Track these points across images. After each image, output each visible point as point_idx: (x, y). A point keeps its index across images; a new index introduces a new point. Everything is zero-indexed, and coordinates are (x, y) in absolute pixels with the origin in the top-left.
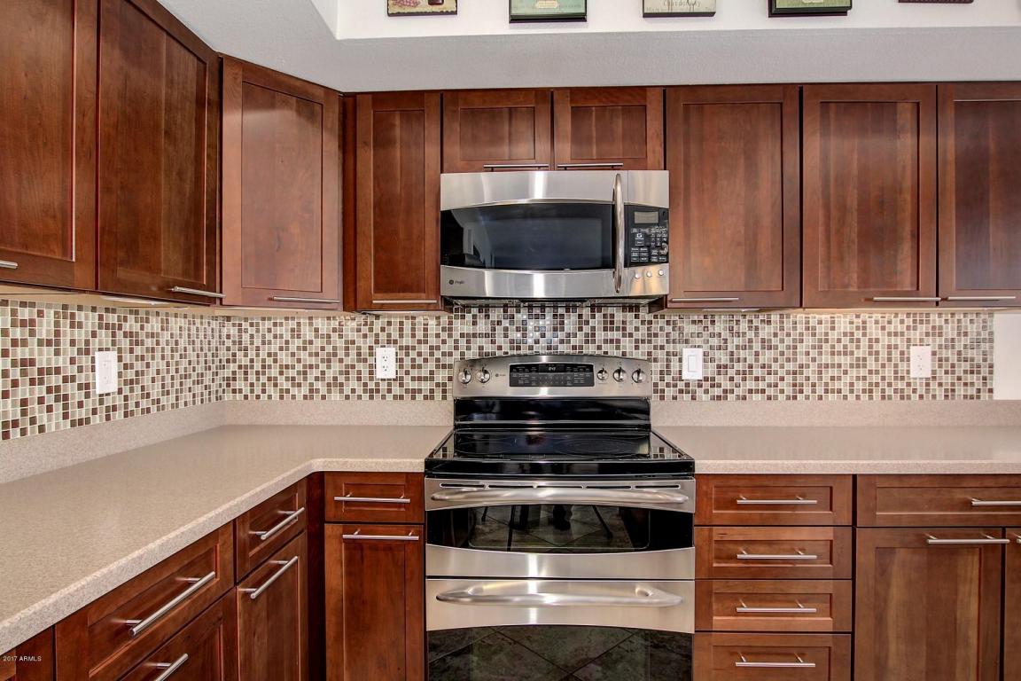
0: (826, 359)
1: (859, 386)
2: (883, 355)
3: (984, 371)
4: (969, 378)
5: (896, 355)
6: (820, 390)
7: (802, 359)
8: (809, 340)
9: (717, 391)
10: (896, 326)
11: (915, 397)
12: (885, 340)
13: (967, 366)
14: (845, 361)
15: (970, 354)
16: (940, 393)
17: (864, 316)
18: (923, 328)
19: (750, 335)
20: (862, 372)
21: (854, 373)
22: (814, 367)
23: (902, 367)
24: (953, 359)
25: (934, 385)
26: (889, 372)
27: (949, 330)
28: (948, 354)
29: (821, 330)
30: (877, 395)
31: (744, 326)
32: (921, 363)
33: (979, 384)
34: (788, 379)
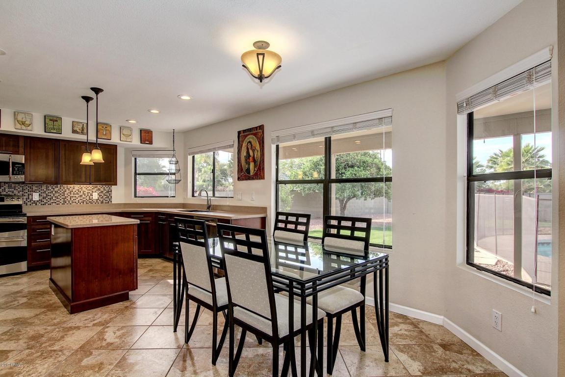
0: (72, 195)
1: (80, 201)
2: (86, 195)
3: (110, 197)
4: (107, 199)
5: (89, 194)
6: (71, 202)
7: (66, 195)
8: (67, 191)
9: (43, 203)
10: (89, 188)
11: (94, 203)
12: (87, 191)
13: (106, 197)
14: (77, 196)
15: (106, 194)
16: (100, 202)
17: (82, 186)
18: (96, 189)
19: (52, 190)
20: (81, 198)
21: (79, 198)
22: (69, 197)
23: (91, 197)
24: (103, 195)
25: (98, 201)
26: (88, 198)
27: (102, 190)
28: (101, 194)
29: (71, 189)
30: (85, 203)
31: (50, 188)
32: (95, 196)
33: (108, 200)
34: (63, 200)
